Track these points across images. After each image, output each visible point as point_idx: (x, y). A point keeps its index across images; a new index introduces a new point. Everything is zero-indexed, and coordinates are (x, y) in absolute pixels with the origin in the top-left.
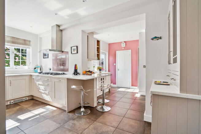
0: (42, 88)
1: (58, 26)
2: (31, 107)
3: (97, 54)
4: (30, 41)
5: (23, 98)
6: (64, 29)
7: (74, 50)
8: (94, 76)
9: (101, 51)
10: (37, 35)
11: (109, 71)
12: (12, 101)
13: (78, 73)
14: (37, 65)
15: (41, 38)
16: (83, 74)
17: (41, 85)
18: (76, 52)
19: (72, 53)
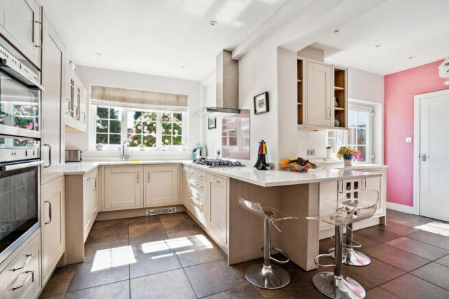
0: (194, 192)
1: (229, 52)
2: (173, 230)
3: (336, 112)
4: (186, 97)
5: (170, 209)
6: (242, 57)
7: (261, 104)
8: (314, 176)
9: (350, 99)
10: (199, 83)
11: (385, 163)
12: (152, 211)
13: (268, 165)
14: (199, 144)
15: (205, 87)
16: (283, 169)
17: (193, 186)
18: (264, 108)
19: (258, 112)
